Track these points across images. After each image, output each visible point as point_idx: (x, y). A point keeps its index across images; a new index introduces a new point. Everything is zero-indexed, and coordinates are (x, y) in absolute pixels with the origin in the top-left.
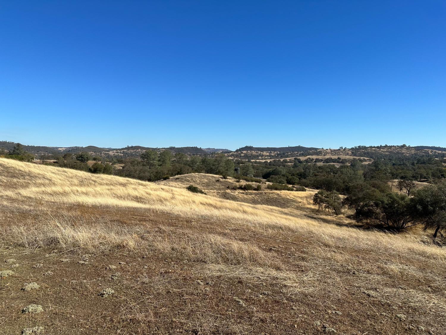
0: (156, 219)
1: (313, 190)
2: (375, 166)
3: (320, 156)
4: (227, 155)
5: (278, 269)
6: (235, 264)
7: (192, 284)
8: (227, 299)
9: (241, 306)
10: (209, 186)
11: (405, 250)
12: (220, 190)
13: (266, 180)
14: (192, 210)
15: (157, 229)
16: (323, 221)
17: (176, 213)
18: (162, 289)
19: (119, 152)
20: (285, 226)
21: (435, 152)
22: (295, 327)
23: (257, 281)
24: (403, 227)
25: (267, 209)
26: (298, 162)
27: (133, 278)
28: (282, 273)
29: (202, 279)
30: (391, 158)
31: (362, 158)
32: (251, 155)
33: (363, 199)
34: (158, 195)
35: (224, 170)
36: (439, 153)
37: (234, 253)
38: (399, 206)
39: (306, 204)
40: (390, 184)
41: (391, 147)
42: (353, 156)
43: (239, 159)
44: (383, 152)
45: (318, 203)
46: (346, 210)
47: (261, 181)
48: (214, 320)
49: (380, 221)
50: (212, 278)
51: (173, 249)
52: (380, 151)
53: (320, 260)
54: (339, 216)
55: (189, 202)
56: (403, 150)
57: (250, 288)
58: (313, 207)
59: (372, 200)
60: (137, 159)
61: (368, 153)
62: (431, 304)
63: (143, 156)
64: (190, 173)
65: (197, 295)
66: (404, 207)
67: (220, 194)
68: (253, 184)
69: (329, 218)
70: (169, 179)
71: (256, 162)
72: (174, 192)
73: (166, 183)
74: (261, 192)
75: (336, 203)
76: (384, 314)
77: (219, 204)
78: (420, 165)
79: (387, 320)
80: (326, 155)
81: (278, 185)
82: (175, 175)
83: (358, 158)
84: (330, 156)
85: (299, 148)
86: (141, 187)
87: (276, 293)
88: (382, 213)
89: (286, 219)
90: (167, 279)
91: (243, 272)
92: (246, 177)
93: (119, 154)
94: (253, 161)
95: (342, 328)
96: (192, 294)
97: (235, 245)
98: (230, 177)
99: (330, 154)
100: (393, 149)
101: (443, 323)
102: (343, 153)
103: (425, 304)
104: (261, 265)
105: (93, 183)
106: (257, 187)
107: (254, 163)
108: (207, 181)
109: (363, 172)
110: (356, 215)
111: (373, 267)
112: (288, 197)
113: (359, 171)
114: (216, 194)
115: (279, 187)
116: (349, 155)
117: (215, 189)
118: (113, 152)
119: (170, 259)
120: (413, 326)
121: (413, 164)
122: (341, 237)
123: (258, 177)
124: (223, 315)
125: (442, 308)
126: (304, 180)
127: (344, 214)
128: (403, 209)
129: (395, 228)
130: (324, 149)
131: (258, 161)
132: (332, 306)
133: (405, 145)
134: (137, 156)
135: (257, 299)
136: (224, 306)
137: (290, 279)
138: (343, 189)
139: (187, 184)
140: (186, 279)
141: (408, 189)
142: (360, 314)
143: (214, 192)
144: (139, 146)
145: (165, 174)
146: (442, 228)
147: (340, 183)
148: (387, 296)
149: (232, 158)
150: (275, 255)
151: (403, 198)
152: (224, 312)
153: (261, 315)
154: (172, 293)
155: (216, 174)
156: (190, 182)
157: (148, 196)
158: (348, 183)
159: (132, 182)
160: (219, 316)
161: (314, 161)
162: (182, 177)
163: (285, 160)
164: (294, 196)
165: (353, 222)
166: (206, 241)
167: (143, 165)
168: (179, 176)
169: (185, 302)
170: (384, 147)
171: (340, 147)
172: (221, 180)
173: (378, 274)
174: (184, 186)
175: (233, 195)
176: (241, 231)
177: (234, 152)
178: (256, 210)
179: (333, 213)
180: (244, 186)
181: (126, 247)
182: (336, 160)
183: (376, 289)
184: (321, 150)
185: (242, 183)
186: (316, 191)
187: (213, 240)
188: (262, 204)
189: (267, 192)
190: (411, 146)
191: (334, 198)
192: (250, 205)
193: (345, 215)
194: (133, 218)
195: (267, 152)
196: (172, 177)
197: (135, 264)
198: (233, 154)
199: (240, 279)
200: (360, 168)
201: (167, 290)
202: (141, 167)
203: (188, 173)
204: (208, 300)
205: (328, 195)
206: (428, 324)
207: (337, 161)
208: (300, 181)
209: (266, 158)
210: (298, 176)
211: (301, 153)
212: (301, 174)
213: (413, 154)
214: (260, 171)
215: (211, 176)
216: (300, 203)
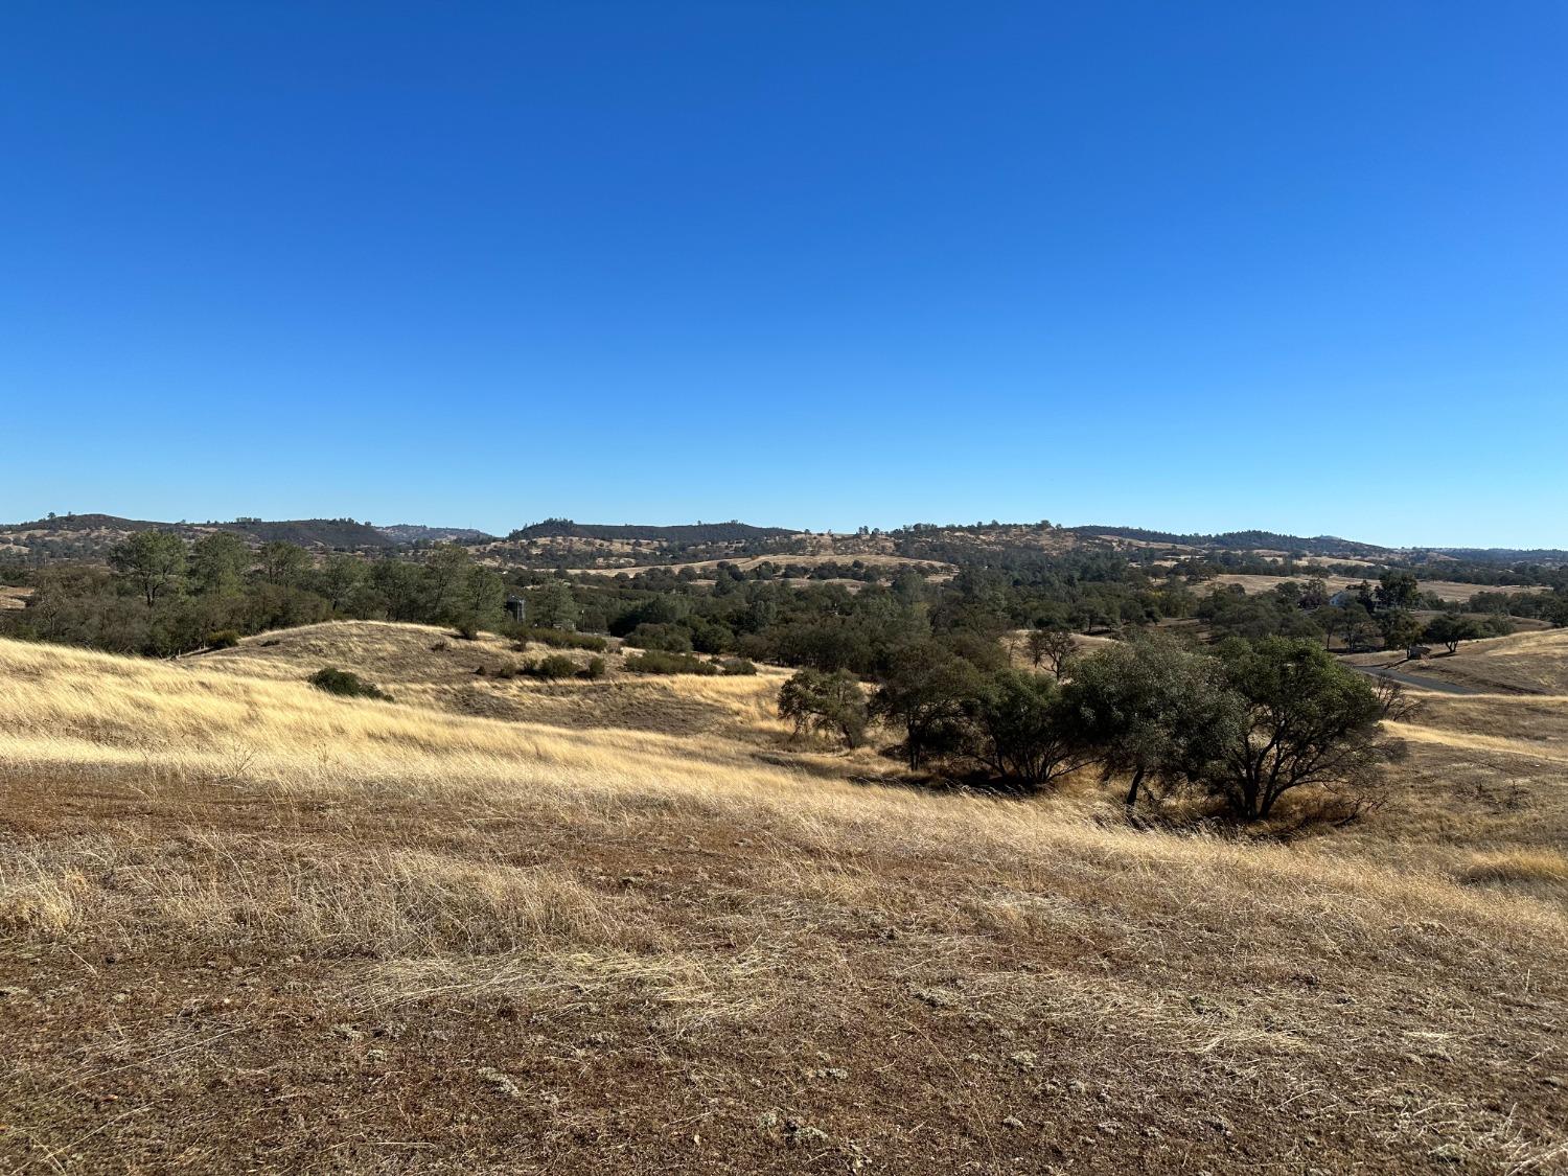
0: (170, 803)
1: (780, 669)
2: (963, 589)
3: (801, 555)
4: (477, 550)
5: (646, 948)
6: (491, 952)
7: (318, 1041)
8: (454, 1079)
9: (509, 1098)
10: (403, 667)
11: (1045, 847)
12: (448, 683)
13: (620, 639)
14: (328, 762)
15: (173, 845)
16: (809, 772)
17: (262, 778)
18: (186, 1075)
19: (11, 537)
20: (680, 797)
21: (1130, 544)
22: (693, 1142)
23: (569, 1002)
24: (1046, 777)
25: (626, 744)
26: (729, 578)
27: (60, 1047)
28: (658, 961)
29: (360, 1019)
30: (1008, 562)
31: (925, 563)
32: (569, 551)
33: (929, 693)
34: (185, 711)
35: (462, 607)
36: (1139, 548)
37: (490, 912)
38: (1032, 713)
39: (757, 716)
40: (1006, 642)
41: (1007, 528)
42: (898, 556)
43: (524, 567)
44: (987, 543)
45: (794, 712)
46: (880, 730)
47: (606, 645)
48: (398, 1162)
49: (980, 759)
50: (396, 1010)
51: (240, 918)
52: (979, 542)
53: (788, 903)
54: (859, 751)
55: (317, 733)
56: (1041, 538)
57: (542, 1029)
58: (777, 726)
59: (956, 695)
60: (92, 566)
61: (943, 547)
62: (1109, 1009)
63: (120, 554)
64: (324, 620)
65: (337, 1082)
66: (1048, 714)
67: (448, 697)
68: (573, 657)
69: (829, 759)
70: (232, 643)
71: (585, 578)
72: (256, 697)
73: (221, 662)
74: (604, 682)
75: (849, 711)
76: (976, 1056)
77: (443, 734)
78: (1089, 585)
79: (982, 1077)
80: (818, 553)
81: (665, 656)
82: (261, 629)
83: (914, 561)
84: (831, 555)
85: (733, 530)
86: (109, 680)
87: (634, 1035)
88: (985, 734)
89: (689, 772)
90: (214, 1034)
91: (520, 977)
92: (547, 632)
93: (8, 548)
94: (576, 575)
95: (849, 1121)
96: (317, 1078)
97: (494, 883)
98: (488, 631)
99: (830, 551)
100: (1015, 535)
101: (1137, 1062)
102: (868, 546)
103: (1090, 1011)
104: (584, 943)
106: (591, 666)
107: (577, 580)
108: (395, 649)
109: (927, 606)
110: (910, 747)
111: (948, 910)
112: (698, 697)
113: (916, 606)
114: (432, 699)
115: (669, 664)
116: (888, 554)
117: (430, 677)
119: (227, 957)
120: (1055, 1084)
121: (1070, 581)
122: (859, 821)
123: (593, 632)
124: (434, 1139)
125: (1134, 1016)
126: (749, 638)
127: (872, 743)
128: (1044, 721)
129: (1021, 780)
130: (810, 534)
131: (592, 572)
132: (819, 1053)
133: (1047, 521)
134: (92, 554)
135: (567, 1065)
136: (441, 1106)
137: (684, 979)
138: (869, 664)
139: (310, 664)
140: (294, 1027)
141: (1058, 659)
142: (903, 1069)
143: (425, 691)
144: (104, 516)
145: (219, 625)
146: (1151, 774)
147: (863, 643)
148: (987, 997)
149: (495, 564)
150: (640, 900)
151: (1042, 686)
152: (438, 1129)
153: (574, 1121)
154: (232, 1087)
155: (432, 622)
156: (325, 656)
157: (144, 715)
158: (884, 644)
159: (70, 661)
160: (420, 1144)
161: (780, 573)
162: (289, 636)
163: (687, 568)
164: (718, 692)
165: (902, 767)
166: (380, 877)
167: (122, 592)
168: (276, 632)
169: (285, 1111)
170: (990, 527)
171: (860, 528)
172: (453, 643)
173: (963, 932)
174: (300, 671)
175: (497, 698)
176: (521, 829)
177: (504, 541)
178: (585, 749)
179: (840, 743)
180: (540, 663)
181: (34, 926)
182: (849, 569)
183: (953, 981)
184: (803, 536)
185: (533, 652)
186: (788, 674)
187: (406, 872)
188: (606, 726)
189: (626, 681)
190: (1064, 527)
191: (841, 693)
192: (564, 731)
193: (877, 747)
194: (69, 805)
195: (626, 541)
196: (247, 639)
197: (72, 988)
198: (501, 548)
199: (506, 1000)
200: (921, 596)
201: (211, 1076)
202: (111, 601)
203: (314, 621)
204: (379, 1095)
205: (823, 684)
206: (1098, 1071)
207: (850, 573)
208: (738, 641)
209: (622, 561)
210: (731, 623)
211: (740, 545)
212: (740, 618)
213: (1070, 549)
214: (600, 609)
215: (411, 632)
216: (738, 713)
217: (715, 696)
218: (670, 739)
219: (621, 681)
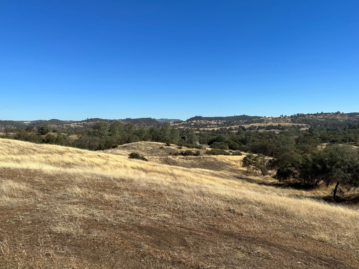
2: (310, 132)
3: (263, 123)
4: (179, 124)
10: (153, 152)
12: (163, 156)
19: (80, 124)
24: (317, 185)
25: (200, 172)
26: (242, 130)
30: (326, 124)
31: (300, 125)
32: (201, 124)
35: (169, 138)
39: (240, 166)
40: (319, 147)
41: (326, 114)
42: (292, 123)
43: (190, 128)
44: (320, 119)
45: (247, 165)
47: (203, 147)
49: (298, 179)
52: (317, 118)
54: (266, 176)
56: (337, 117)
58: (241, 169)
61: (306, 120)
64: (137, 141)
67: (162, 160)
68: (193, 150)
69: (257, 178)
70: (117, 147)
71: (204, 131)
74: (200, 157)
75: (263, 165)
78: (351, 130)
80: (268, 122)
81: (219, 150)
82: (124, 143)
83: (297, 124)
84: (272, 123)
85: (244, 117)
86: (78, 154)
92: (189, 145)
94: (202, 130)
98: (173, 144)
99: (271, 122)
100: (329, 116)
102: (283, 120)
105: (33, 152)
106: (197, 153)
108: (151, 148)
109: (296, 137)
112: (224, 161)
114: (158, 160)
116: (289, 122)
117: (159, 155)
118: (74, 124)
121: (344, 129)
126: (243, 146)
127: (270, 174)
129: (310, 186)
130: (266, 117)
131: (206, 129)
133: (339, 112)
139: (131, 151)
143: (157, 158)
145: (115, 143)
149: (183, 128)
155: (161, 142)
156: (136, 150)
159: (71, 151)
161: (256, 128)
162: (129, 145)
163: (231, 128)
164: (229, 160)
165: (276, 181)
168: (126, 144)
170: (321, 114)
171: (281, 115)
172: (165, 147)
174: (128, 153)
175: (173, 160)
177: (185, 122)
179: (261, 174)
180: (184, 152)
182: (277, 127)
184: (264, 118)
185: (183, 149)
190: (345, 113)
193: (272, 176)
195: (215, 121)
196: (120, 146)
198: (184, 124)
200: (296, 134)
203: (135, 142)
208: (240, 147)
209: (214, 126)
210: (240, 142)
211: (246, 121)
212: (242, 141)
213: (347, 119)
214: (205, 138)
215: (156, 144)
216: (234, 165)
217: (228, 161)
218: (212, 171)
219: (204, 157)
